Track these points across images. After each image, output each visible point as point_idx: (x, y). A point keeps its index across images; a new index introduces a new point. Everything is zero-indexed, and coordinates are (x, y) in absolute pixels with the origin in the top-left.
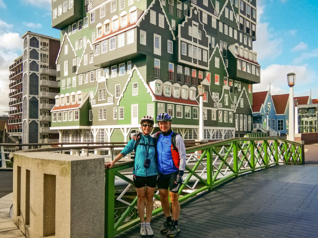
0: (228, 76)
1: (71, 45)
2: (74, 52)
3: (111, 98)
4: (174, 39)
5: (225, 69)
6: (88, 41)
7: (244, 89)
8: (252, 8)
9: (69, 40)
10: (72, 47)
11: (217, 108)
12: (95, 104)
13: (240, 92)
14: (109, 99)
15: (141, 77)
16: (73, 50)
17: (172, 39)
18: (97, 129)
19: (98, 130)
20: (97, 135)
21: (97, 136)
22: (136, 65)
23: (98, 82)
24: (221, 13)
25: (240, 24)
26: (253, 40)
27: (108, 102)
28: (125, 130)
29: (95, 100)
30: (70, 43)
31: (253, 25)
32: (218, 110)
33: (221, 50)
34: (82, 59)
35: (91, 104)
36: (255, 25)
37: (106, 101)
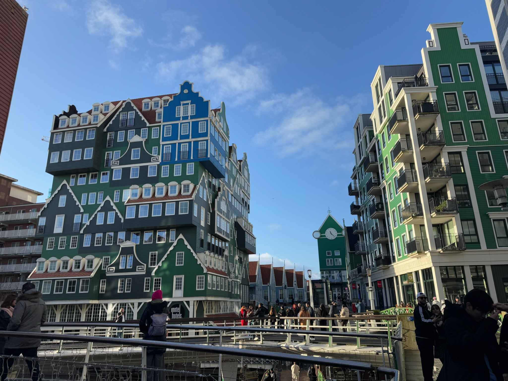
0: (237, 247)
1: (74, 197)
2: (80, 206)
3: (143, 266)
4: (211, 211)
5: (236, 240)
6: (108, 198)
7: (245, 259)
8: (248, 185)
9: (70, 191)
10: (76, 199)
11: (232, 279)
12: (114, 272)
13: (243, 262)
14: (138, 267)
15: (189, 247)
16: (78, 203)
17: (210, 212)
19: (116, 305)
21: (112, 312)
22: (182, 234)
23: (121, 247)
24: (234, 189)
25: (242, 198)
26: (249, 213)
27: (137, 270)
29: (114, 268)
30: (73, 194)
31: (248, 200)
32: (232, 280)
33: (233, 222)
34: (93, 216)
35: (106, 272)
36: (249, 199)
37: (134, 270)
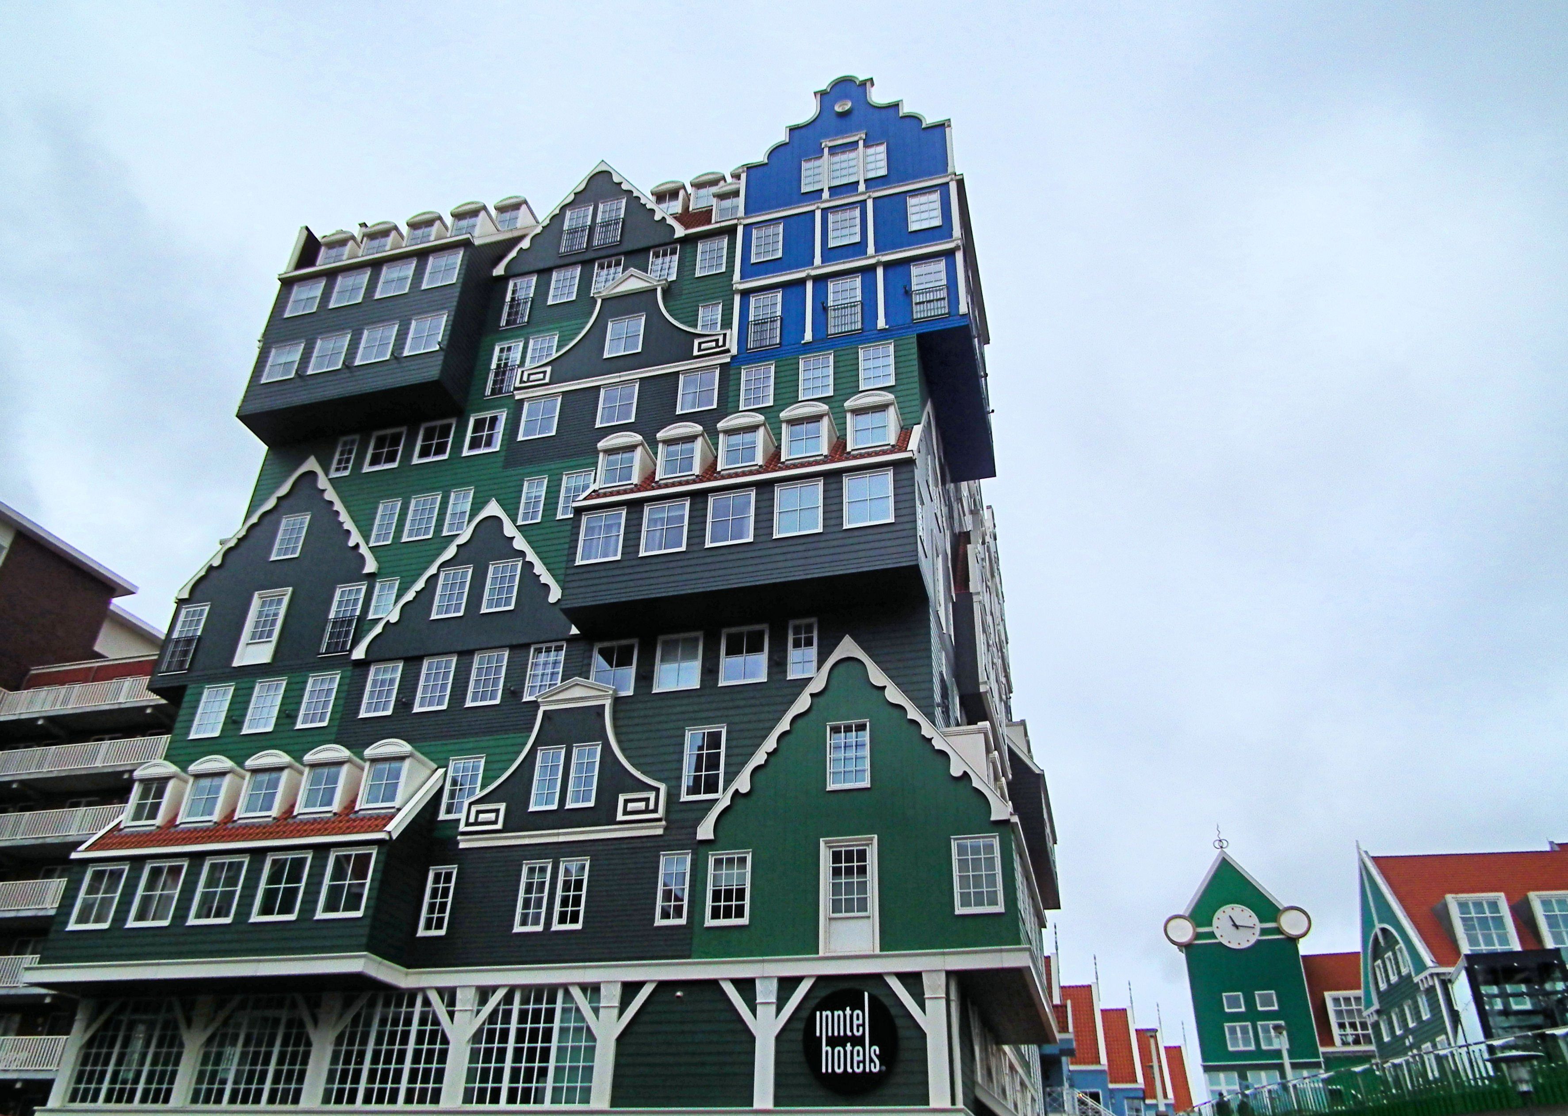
1: (345, 518)
3: (652, 795)
4: (953, 596)
6: (493, 509)
10: (349, 525)
12: (499, 826)
14: (627, 802)
15: (894, 695)
18: (484, 993)
19: (500, 994)
20: (480, 1031)
21: (476, 1037)
22: (853, 637)
23: (542, 709)
27: (620, 817)
28: (766, 993)
29: (502, 807)
35: (462, 828)
37: (602, 815)
